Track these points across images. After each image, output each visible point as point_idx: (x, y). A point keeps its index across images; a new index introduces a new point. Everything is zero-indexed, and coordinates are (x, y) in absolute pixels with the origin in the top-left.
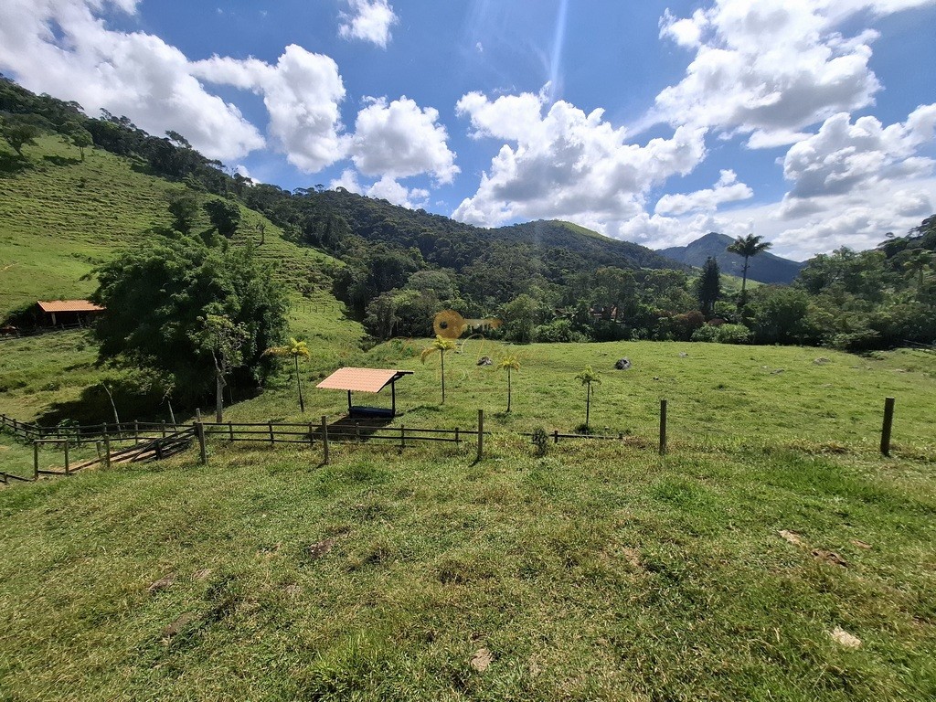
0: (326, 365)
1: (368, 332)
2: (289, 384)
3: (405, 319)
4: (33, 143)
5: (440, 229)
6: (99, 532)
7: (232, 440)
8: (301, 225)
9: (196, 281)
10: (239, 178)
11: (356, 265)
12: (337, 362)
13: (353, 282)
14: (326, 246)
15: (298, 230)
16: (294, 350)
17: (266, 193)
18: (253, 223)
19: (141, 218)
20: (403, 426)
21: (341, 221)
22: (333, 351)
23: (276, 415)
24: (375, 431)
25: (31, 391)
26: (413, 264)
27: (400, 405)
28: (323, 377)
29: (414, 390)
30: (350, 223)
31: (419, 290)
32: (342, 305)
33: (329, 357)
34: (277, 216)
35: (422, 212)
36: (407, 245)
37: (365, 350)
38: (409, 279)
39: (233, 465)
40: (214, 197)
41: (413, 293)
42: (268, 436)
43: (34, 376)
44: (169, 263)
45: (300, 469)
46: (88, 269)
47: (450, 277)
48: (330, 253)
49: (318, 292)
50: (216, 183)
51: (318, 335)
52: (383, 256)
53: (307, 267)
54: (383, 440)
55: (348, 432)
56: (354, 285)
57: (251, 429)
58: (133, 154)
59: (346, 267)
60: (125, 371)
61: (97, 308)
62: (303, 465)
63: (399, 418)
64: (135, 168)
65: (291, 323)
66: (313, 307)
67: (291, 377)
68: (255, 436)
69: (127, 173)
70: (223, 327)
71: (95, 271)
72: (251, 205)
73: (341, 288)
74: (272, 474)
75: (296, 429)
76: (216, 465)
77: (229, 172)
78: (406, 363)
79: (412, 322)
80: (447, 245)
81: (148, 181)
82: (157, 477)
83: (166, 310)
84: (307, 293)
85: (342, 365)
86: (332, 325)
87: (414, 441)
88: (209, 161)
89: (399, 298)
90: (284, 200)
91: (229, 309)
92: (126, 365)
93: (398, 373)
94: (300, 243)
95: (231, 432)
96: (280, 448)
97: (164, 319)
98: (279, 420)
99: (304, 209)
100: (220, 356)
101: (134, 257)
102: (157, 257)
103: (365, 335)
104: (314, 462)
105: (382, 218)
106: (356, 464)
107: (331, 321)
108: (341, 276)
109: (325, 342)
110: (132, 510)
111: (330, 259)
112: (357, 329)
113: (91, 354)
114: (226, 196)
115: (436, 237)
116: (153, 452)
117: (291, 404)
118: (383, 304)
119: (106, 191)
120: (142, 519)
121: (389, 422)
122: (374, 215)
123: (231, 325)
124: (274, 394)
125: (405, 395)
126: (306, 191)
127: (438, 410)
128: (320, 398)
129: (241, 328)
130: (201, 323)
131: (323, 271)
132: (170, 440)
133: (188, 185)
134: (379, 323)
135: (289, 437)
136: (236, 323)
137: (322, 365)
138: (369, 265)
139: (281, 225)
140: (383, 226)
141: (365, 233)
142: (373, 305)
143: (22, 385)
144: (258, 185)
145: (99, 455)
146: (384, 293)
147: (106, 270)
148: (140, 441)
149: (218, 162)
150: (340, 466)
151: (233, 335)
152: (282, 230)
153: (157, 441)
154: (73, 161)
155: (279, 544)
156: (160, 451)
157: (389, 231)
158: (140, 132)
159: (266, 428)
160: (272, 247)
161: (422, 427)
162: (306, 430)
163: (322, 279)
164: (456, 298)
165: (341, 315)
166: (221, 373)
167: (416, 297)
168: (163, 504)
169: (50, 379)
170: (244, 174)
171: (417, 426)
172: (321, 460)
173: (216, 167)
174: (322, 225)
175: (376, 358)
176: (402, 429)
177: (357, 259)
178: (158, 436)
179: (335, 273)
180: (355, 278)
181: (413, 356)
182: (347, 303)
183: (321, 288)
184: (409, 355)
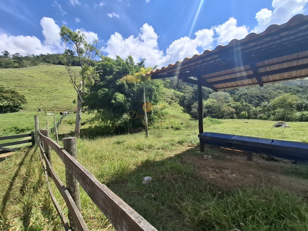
11: (188, 93)
14: (177, 89)
32: (182, 108)
38: (210, 96)
41: (212, 100)
48: (178, 91)
49: (174, 103)
53: (171, 95)
56: (187, 100)
59: (184, 94)
73: (182, 102)
84: (170, 103)
94: (169, 88)
103: (191, 118)
107: (178, 113)
108: (182, 98)
112: (188, 116)
131: (176, 96)
138: (193, 92)
142: (195, 104)
163: (175, 99)
165: (181, 111)
167: (214, 102)
174: (176, 82)
177: (188, 91)
179: (180, 97)
180: (187, 98)
181: (218, 124)
182: (184, 107)
183: (175, 102)
184: (216, 123)
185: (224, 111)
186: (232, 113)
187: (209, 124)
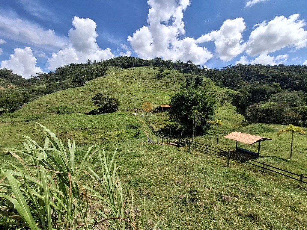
0: (227, 129)
1: (246, 119)
2: (213, 133)
3: (266, 115)
4: (164, 71)
5: (294, 71)
6: (167, 161)
7: (195, 147)
8: (222, 80)
9: (192, 100)
10: (204, 69)
11: (243, 92)
12: (231, 129)
13: (241, 99)
14: (231, 86)
15: (221, 82)
16: (217, 123)
17: (212, 72)
18: (206, 81)
19: (180, 84)
20: (264, 163)
21: (238, 76)
22: (230, 125)
23: (208, 143)
24: (248, 160)
25: (157, 124)
26: (273, 90)
27: (262, 153)
28: (225, 134)
29: (270, 148)
30: (242, 76)
31: (277, 102)
32: (235, 108)
33: (228, 126)
34: (214, 78)
35: (282, 65)
36: (271, 82)
37: (244, 126)
38: (271, 97)
39: (197, 155)
40: (197, 76)
41: (273, 103)
42: (206, 149)
43: (158, 121)
44: (186, 95)
45: (218, 165)
46: (169, 98)
47: (299, 95)
48: (232, 89)
49: (226, 103)
50: (198, 72)
51: (224, 118)
52: (257, 88)
53: (223, 94)
54: (252, 165)
55: (235, 156)
56: (241, 100)
57: (201, 145)
58: (180, 69)
59: (238, 93)
60: (173, 123)
61: (170, 107)
62: (219, 164)
63: (261, 158)
64: (180, 72)
65: (216, 113)
66: (224, 108)
67: (214, 131)
68: (202, 148)
69: (178, 74)
70: (197, 113)
71: (171, 98)
72: (207, 76)
73: (235, 101)
74: (208, 163)
75: (214, 149)
76: (192, 154)
77: (201, 68)
78: (265, 134)
79: (270, 116)
80: (298, 79)
81: (182, 75)
82: (178, 152)
83: (183, 108)
84: (222, 103)
85: (233, 130)
86: (230, 115)
87: (270, 171)
88: (197, 66)
89: (263, 105)
90: (217, 73)
91: (198, 108)
92: (173, 121)
93: (263, 138)
94: (221, 86)
95: (195, 145)
96: (209, 154)
97: (182, 110)
98: (209, 145)
99: (224, 75)
100: (195, 122)
101: (178, 94)
102: (183, 94)
103: (244, 120)
104: (223, 164)
105: (257, 72)
106: (241, 171)
107: (230, 113)
108: (236, 97)
109: (227, 121)
110: (173, 159)
111: (232, 91)
112: (241, 117)
113: (168, 118)
114: (200, 75)
115: (290, 76)
116: (177, 145)
117: (213, 140)
118: (255, 108)
119: (174, 79)
120: (175, 162)
121: (255, 158)
122: (254, 71)
123: (199, 113)
124: (208, 136)
125: (265, 149)
126: (225, 68)
127: (287, 161)
128: (223, 141)
129: (201, 114)
130: (191, 112)
131: (229, 95)
132: (181, 143)
133: (191, 74)
134: (252, 115)
135: (213, 152)
136: (200, 112)
137: (225, 129)
138: (249, 92)
139: (215, 81)
140: (257, 75)
141: (248, 79)
142: (250, 108)
143: (156, 123)
144: (209, 70)
145: (167, 142)
146: (256, 103)
147: (173, 98)
148: (174, 141)
149: (199, 66)
150: (234, 170)
151: (199, 116)
152: (215, 82)
153: (178, 142)
154: (169, 73)
155: (210, 188)
156: (178, 145)
157: (261, 77)
158: (182, 63)
159: (205, 147)
160: (212, 88)
161: (276, 166)
162: (219, 151)
163: (228, 98)
164: (302, 106)
165: (234, 111)
166: (195, 127)
167: (274, 105)
168: (180, 160)
169: (161, 122)
170: (205, 67)
171: (271, 165)
172: (226, 164)
173: (198, 67)
174: (230, 79)
175: (249, 130)
176: (263, 164)
177: (243, 90)
178: (178, 141)
179: (233, 96)
180: (242, 98)
181: (270, 132)
182: (237, 107)
183: (227, 101)
184: (267, 131)
185: (286, 116)
186: (297, 119)
187: (258, 133)
